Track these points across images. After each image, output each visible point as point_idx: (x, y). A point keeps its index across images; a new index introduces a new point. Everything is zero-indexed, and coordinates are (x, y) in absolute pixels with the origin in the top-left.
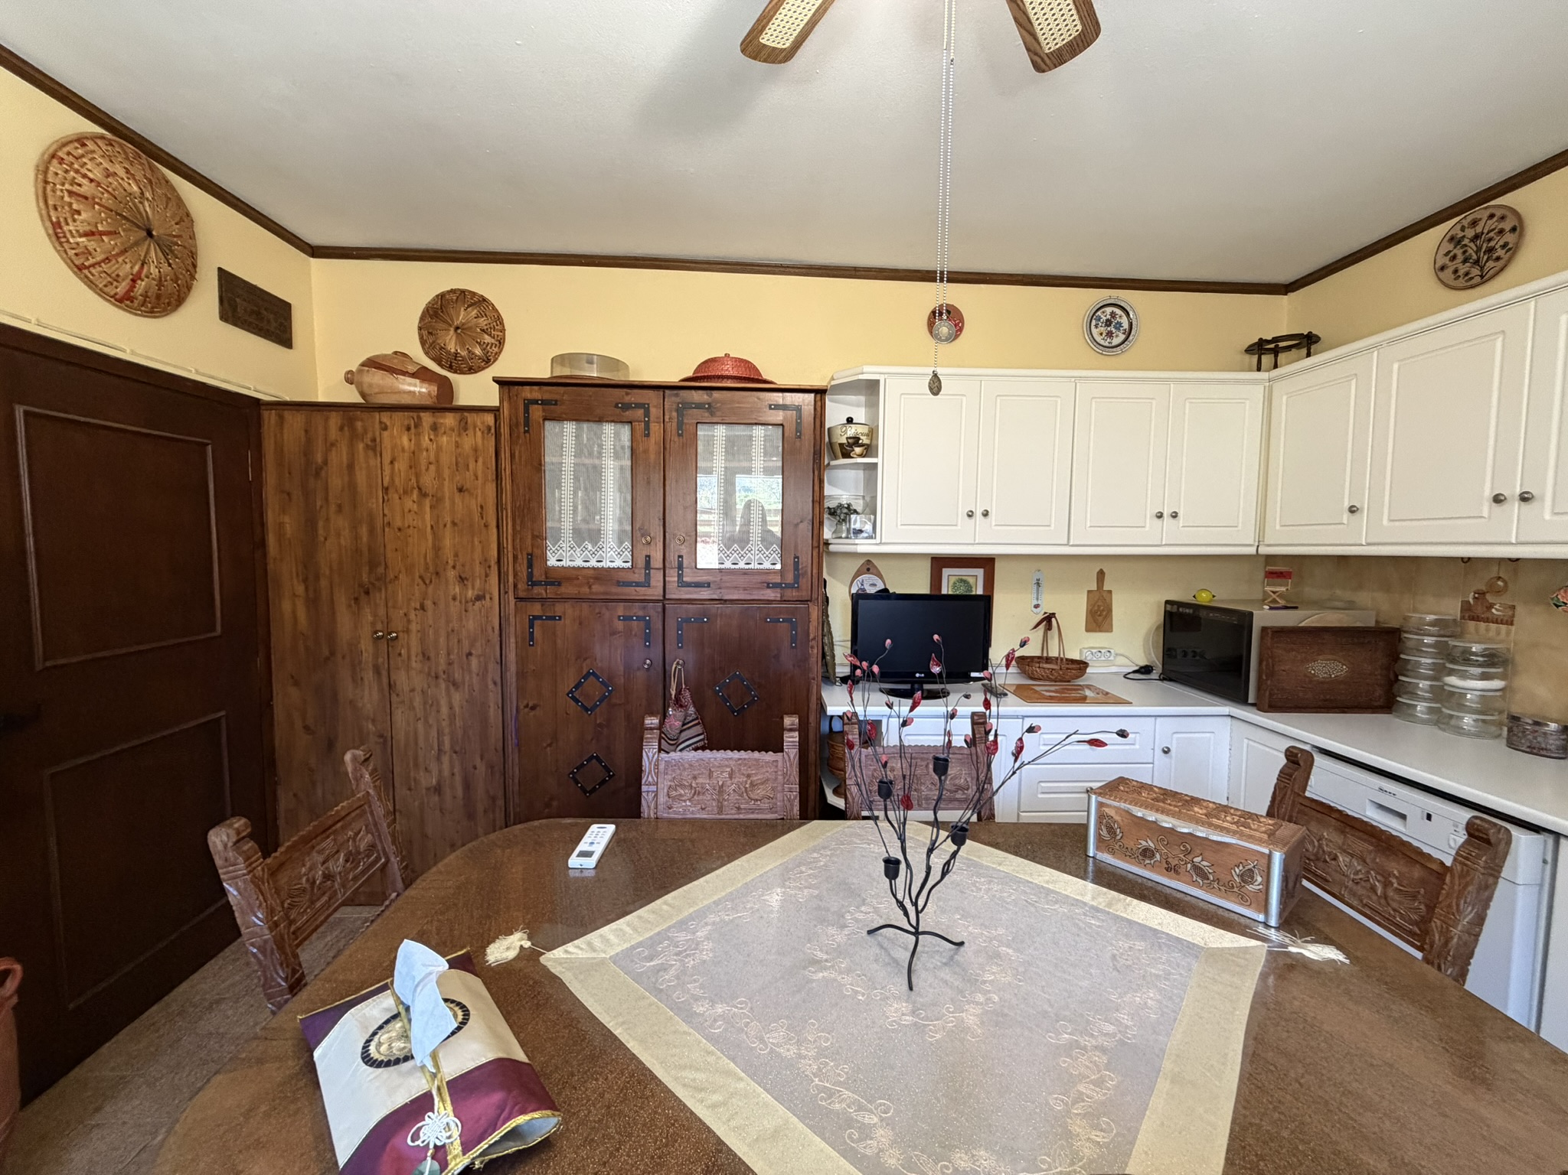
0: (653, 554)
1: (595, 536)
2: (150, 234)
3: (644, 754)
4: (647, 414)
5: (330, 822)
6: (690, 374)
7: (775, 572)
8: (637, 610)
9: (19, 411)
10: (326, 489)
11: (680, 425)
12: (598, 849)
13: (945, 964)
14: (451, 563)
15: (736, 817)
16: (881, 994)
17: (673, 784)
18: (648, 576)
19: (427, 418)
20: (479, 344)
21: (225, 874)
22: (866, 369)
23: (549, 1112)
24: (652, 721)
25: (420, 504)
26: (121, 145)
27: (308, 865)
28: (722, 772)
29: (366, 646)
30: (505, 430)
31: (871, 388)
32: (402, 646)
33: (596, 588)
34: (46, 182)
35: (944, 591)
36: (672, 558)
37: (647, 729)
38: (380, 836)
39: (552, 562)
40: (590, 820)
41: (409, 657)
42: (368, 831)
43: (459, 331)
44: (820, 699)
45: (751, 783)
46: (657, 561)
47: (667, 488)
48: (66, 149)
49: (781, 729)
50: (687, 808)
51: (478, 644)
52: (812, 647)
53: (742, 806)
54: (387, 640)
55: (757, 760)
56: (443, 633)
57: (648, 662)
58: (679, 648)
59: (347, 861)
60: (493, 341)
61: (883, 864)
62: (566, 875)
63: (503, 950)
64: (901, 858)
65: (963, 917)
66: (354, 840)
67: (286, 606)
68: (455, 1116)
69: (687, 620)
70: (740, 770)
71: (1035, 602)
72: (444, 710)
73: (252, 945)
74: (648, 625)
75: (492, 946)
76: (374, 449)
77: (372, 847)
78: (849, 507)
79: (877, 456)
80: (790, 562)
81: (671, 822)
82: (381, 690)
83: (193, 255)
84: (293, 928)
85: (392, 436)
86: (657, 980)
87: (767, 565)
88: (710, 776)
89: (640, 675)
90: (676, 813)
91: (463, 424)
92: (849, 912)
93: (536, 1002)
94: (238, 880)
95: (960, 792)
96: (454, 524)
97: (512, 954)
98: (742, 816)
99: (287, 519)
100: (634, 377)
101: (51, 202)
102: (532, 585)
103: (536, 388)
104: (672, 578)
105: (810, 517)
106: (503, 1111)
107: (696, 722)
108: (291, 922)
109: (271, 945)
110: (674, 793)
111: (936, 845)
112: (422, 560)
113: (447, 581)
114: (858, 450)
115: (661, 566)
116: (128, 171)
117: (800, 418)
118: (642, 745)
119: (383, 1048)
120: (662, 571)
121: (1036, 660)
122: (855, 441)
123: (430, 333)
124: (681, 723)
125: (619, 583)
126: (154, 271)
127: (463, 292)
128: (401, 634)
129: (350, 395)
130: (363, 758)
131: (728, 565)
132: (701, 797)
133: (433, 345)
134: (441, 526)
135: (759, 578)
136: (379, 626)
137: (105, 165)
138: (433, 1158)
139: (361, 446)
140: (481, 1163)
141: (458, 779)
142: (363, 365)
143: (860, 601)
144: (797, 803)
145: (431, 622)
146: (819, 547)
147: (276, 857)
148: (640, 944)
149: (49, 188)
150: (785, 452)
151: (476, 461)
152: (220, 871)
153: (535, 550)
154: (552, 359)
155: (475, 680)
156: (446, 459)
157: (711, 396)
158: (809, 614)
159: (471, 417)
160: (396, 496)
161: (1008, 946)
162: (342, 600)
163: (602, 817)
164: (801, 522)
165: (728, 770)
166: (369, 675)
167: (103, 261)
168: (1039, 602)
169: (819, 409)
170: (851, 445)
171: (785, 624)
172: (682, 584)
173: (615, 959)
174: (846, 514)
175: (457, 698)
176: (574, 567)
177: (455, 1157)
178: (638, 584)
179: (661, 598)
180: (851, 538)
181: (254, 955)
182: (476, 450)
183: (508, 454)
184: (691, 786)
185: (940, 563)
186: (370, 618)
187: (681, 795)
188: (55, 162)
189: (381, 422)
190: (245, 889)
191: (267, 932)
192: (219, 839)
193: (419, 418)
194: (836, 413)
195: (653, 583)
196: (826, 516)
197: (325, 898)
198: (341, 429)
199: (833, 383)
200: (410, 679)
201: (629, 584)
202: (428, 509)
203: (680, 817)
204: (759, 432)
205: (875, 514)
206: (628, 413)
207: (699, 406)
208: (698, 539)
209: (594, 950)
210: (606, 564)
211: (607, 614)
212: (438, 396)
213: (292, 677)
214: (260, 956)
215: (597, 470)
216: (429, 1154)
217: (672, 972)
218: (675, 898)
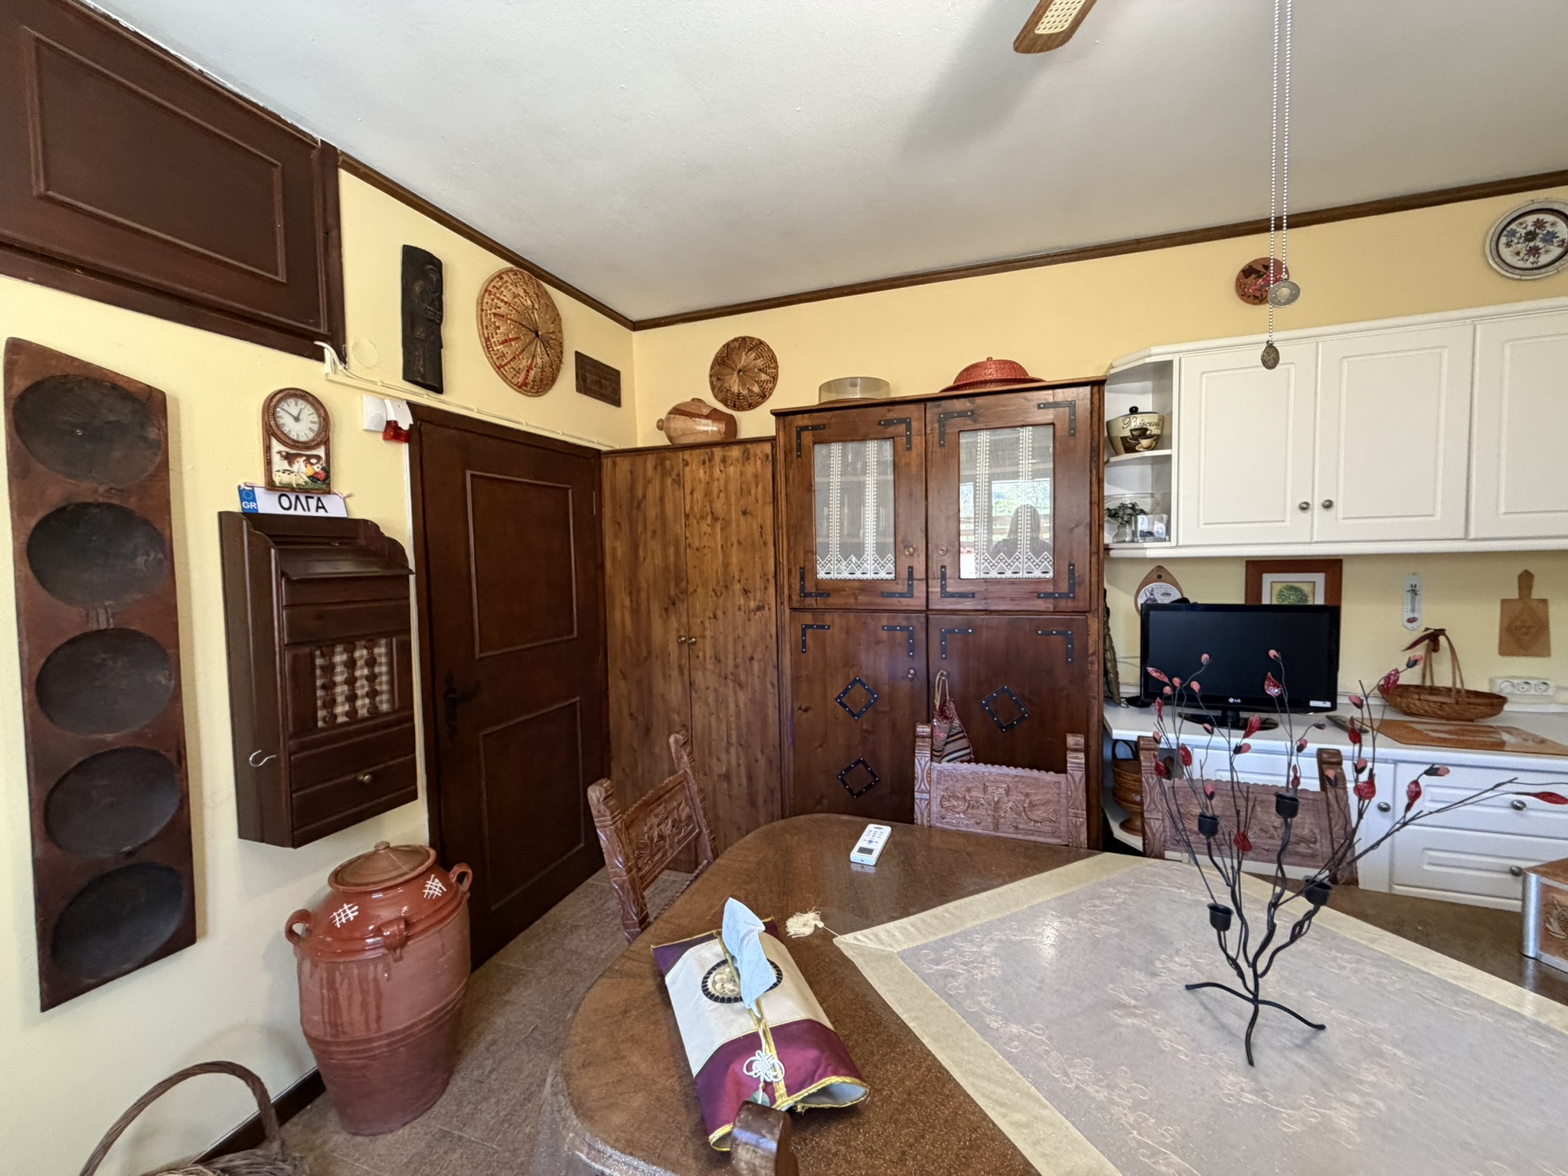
0: (915, 565)
1: (858, 550)
2: (537, 335)
3: (916, 761)
4: (909, 428)
5: (662, 792)
6: (951, 383)
7: (1047, 581)
8: (901, 620)
9: (468, 473)
10: (645, 518)
11: (942, 435)
12: (878, 847)
13: (1298, 1046)
14: (737, 577)
15: (1014, 836)
16: (1211, 1060)
17: (945, 794)
18: (910, 586)
19: (718, 452)
20: (757, 382)
21: (598, 822)
22: (1154, 350)
23: (858, 1081)
24: (923, 729)
25: (712, 526)
26: (521, 273)
27: (649, 824)
28: (997, 788)
29: (673, 647)
30: (781, 457)
31: (1161, 372)
32: (699, 650)
33: (862, 598)
34: (482, 310)
35: (1266, 601)
36: (935, 569)
37: (919, 737)
38: (694, 809)
39: (821, 575)
40: (868, 820)
41: (705, 660)
42: (687, 805)
43: (741, 374)
44: (1102, 721)
45: (1030, 802)
46: (920, 572)
47: (930, 500)
48: (492, 284)
49: (1065, 749)
50: (959, 821)
51: (759, 649)
52: (1092, 663)
53: (1020, 826)
54: (688, 644)
55: (1036, 779)
56: (731, 639)
57: (912, 671)
58: (943, 658)
59: (673, 826)
60: (768, 378)
61: (1208, 911)
62: (849, 867)
63: (802, 925)
64: (1232, 907)
65: (1320, 996)
66: (678, 809)
67: (618, 615)
68: (780, 1060)
69: (951, 631)
70: (1017, 787)
71: (1410, 615)
72: (732, 706)
73: (615, 882)
74: (911, 635)
75: (790, 920)
76: (679, 484)
77: (690, 817)
78: (1133, 507)
79: (1170, 447)
80: (1064, 569)
81: (943, 831)
82: (684, 687)
83: (561, 344)
84: (640, 874)
85: (692, 471)
86: (946, 985)
87: (1037, 574)
88: (985, 790)
89: (905, 686)
90: (948, 823)
91: (746, 455)
92: (1159, 959)
93: (833, 979)
94: (606, 829)
95: (1303, 844)
96: (739, 543)
97: (808, 931)
98: (1020, 837)
99: (618, 544)
100: (896, 394)
101: (484, 324)
102: (804, 596)
103: (806, 415)
104: (935, 588)
105: (1088, 520)
106: (818, 1067)
107: (961, 735)
108: (639, 870)
109: (627, 885)
110: (947, 804)
111: (1281, 901)
112: (714, 575)
113: (734, 593)
114: (1145, 442)
115: (924, 576)
116: (525, 292)
117: (1074, 415)
118: (914, 753)
119: (718, 986)
120: (925, 582)
121: (1413, 689)
122: (1142, 432)
123: (718, 379)
124: (945, 735)
125: (883, 595)
126: (539, 361)
127: (744, 339)
128: (699, 640)
129: (661, 440)
130: (682, 742)
131: (994, 574)
132: (975, 811)
133: (721, 389)
134: (729, 544)
135: (1032, 588)
136: (682, 633)
137: (514, 290)
138: (764, 1090)
139: (669, 481)
140: (803, 1108)
141: (743, 770)
142: (670, 413)
143: (1151, 613)
144: (1084, 830)
145: (721, 630)
146: (1098, 553)
147: (628, 815)
148: (925, 946)
149: (484, 314)
150: (1057, 453)
151: (757, 487)
152: (595, 820)
153: (807, 564)
154: (820, 388)
155: (757, 681)
156: (733, 487)
157: (973, 403)
158: (1087, 626)
159: (752, 448)
160: (695, 522)
161: (1396, 1046)
162: (655, 609)
163: (881, 818)
164: (1077, 526)
165: (1004, 786)
166: (675, 673)
167: (511, 360)
168: (1416, 615)
169: (1096, 402)
170: (1136, 438)
171: (1059, 637)
172: (945, 594)
173: (902, 955)
174: (1131, 515)
175: (742, 697)
176: (841, 580)
177: (781, 1096)
178: (902, 595)
179: (924, 608)
180: (1137, 542)
181: (616, 890)
182: (756, 476)
183: (783, 479)
184: (964, 798)
185: (1257, 568)
186: (676, 625)
187: (954, 806)
188: (487, 294)
189: (683, 460)
190: (611, 837)
191: (625, 874)
192: (595, 793)
193: (712, 453)
194: (1116, 405)
195: (916, 593)
196: (1106, 518)
197: (659, 855)
198: (655, 468)
199: (1112, 371)
200: (706, 678)
201: (892, 595)
202: (719, 532)
203: (954, 828)
204: (1026, 434)
205: (1169, 513)
206: (891, 429)
207: (962, 414)
208: (962, 549)
209: (882, 943)
210: (870, 576)
211: (872, 624)
212: (725, 433)
213: (622, 673)
214: (620, 892)
215: (861, 486)
216: (761, 1086)
217: (961, 980)
218: (956, 908)
